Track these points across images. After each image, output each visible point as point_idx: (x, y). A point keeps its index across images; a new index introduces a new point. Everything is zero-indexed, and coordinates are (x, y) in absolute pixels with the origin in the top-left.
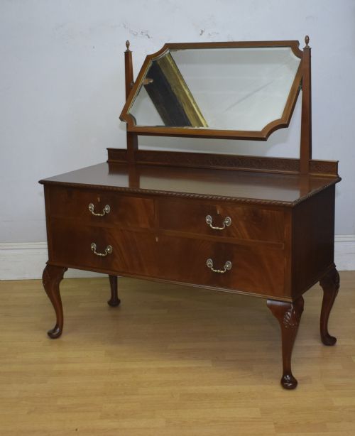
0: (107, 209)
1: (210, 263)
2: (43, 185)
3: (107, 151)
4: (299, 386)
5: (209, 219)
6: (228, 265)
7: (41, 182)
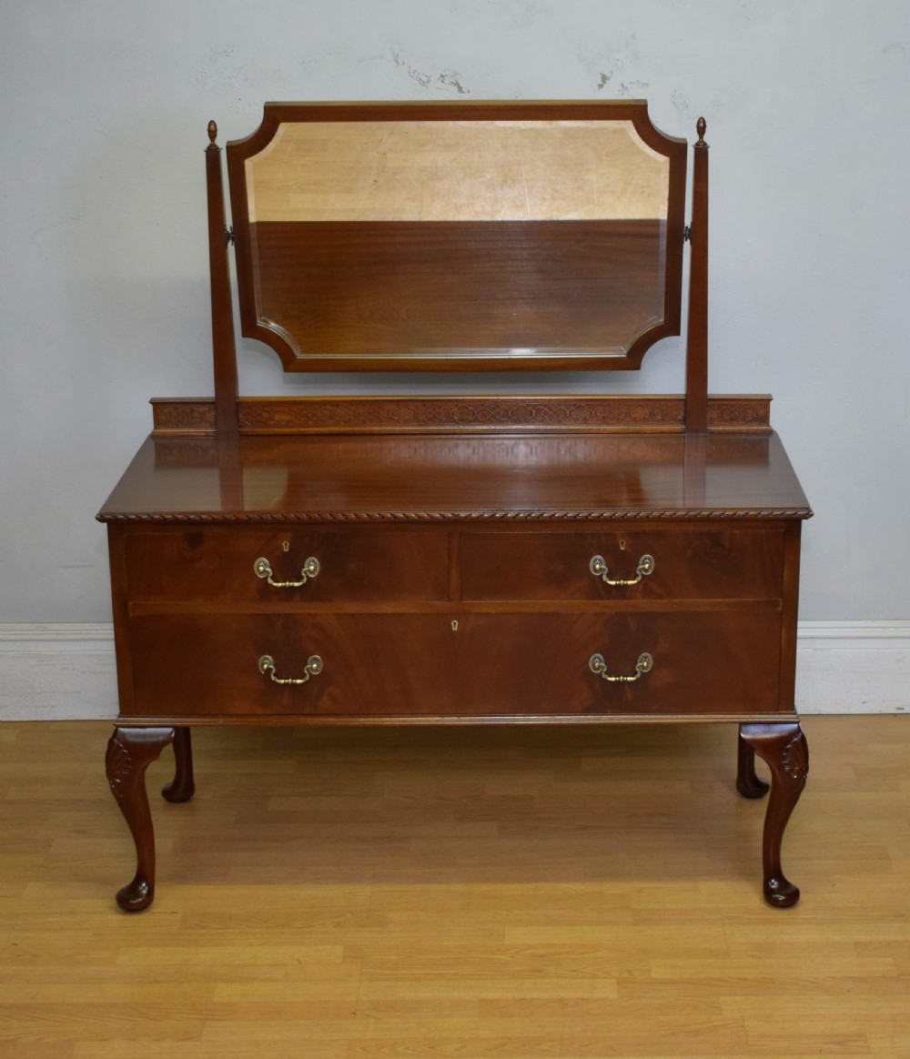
0: (312, 567)
1: (597, 663)
2: (105, 525)
3: (151, 407)
4: (801, 895)
5: (598, 564)
6: (645, 663)
7: (101, 518)
